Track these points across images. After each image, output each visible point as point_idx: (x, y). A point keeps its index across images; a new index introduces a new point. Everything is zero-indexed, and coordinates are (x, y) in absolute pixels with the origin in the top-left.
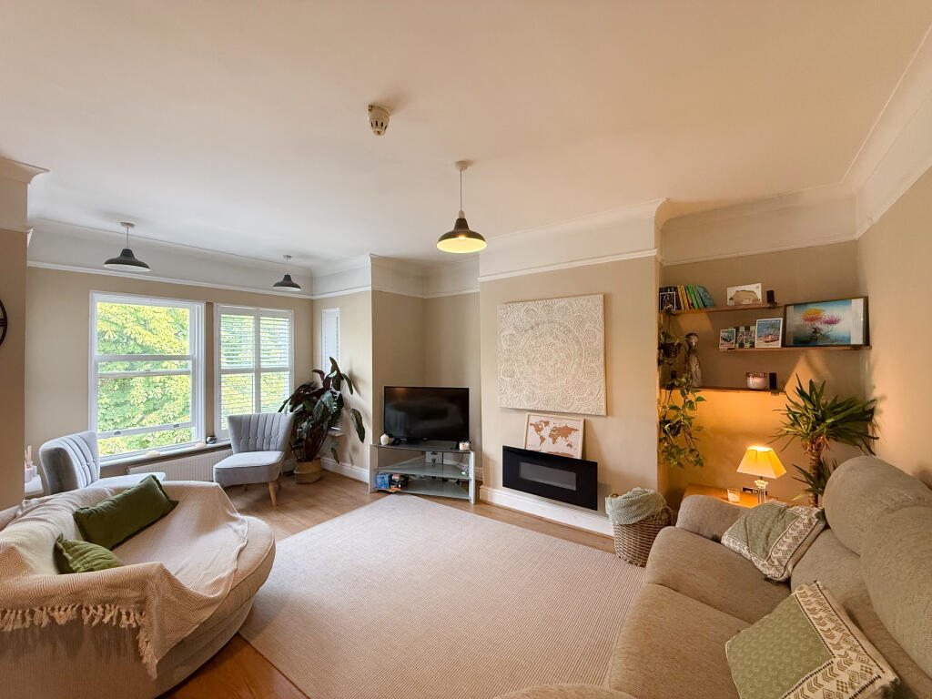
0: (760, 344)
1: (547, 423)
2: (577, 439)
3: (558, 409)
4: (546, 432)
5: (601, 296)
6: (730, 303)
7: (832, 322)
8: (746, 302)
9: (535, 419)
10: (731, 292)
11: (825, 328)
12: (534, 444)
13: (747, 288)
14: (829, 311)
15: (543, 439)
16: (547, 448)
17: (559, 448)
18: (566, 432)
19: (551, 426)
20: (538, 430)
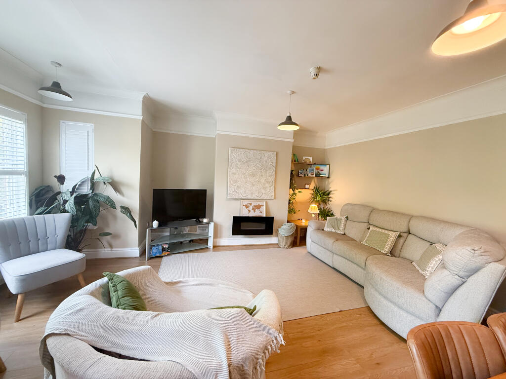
0: (310, 175)
1: (251, 204)
2: (263, 209)
3: (256, 198)
4: (251, 208)
5: (276, 153)
6: (303, 162)
7: (322, 170)
8: (308, 162)
9: (245, 203)
10: (304, 158)
11: (320, 172)
12: (245, 213)
13: (308, 158)
14: (322, 167)
15: (249, 211)
16: (252, 214)
17: (257, 213)
18: (259, 207)
19: (253, 205)
20: (247, 207)
